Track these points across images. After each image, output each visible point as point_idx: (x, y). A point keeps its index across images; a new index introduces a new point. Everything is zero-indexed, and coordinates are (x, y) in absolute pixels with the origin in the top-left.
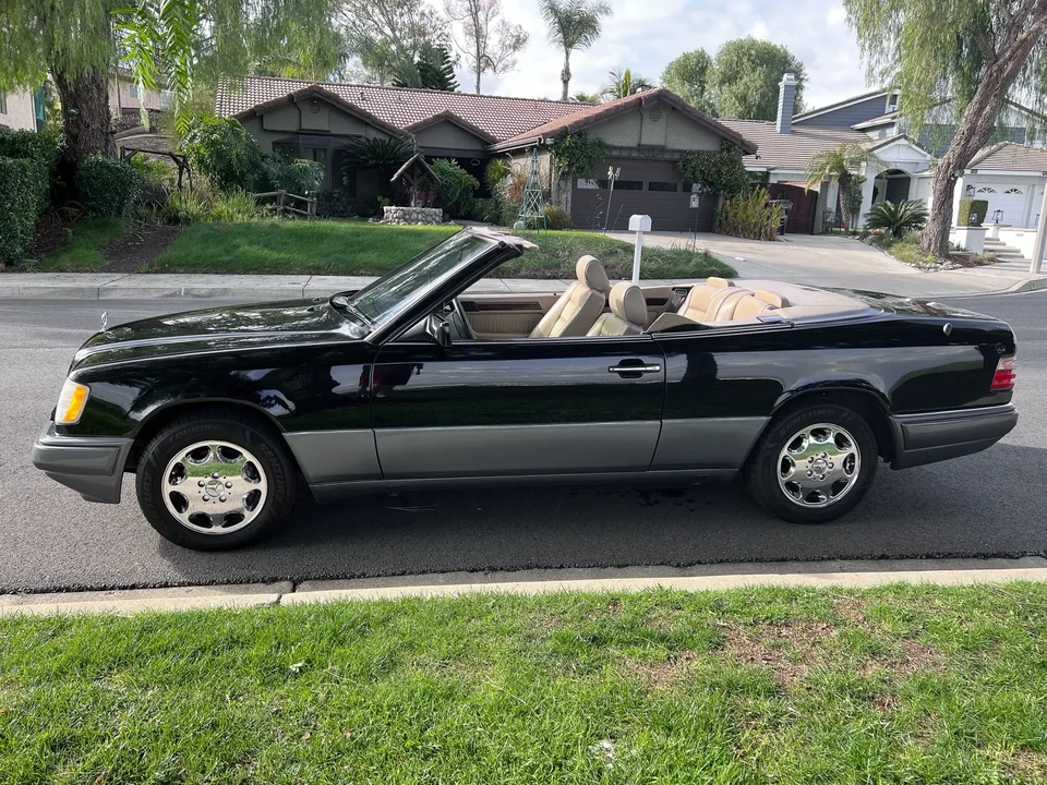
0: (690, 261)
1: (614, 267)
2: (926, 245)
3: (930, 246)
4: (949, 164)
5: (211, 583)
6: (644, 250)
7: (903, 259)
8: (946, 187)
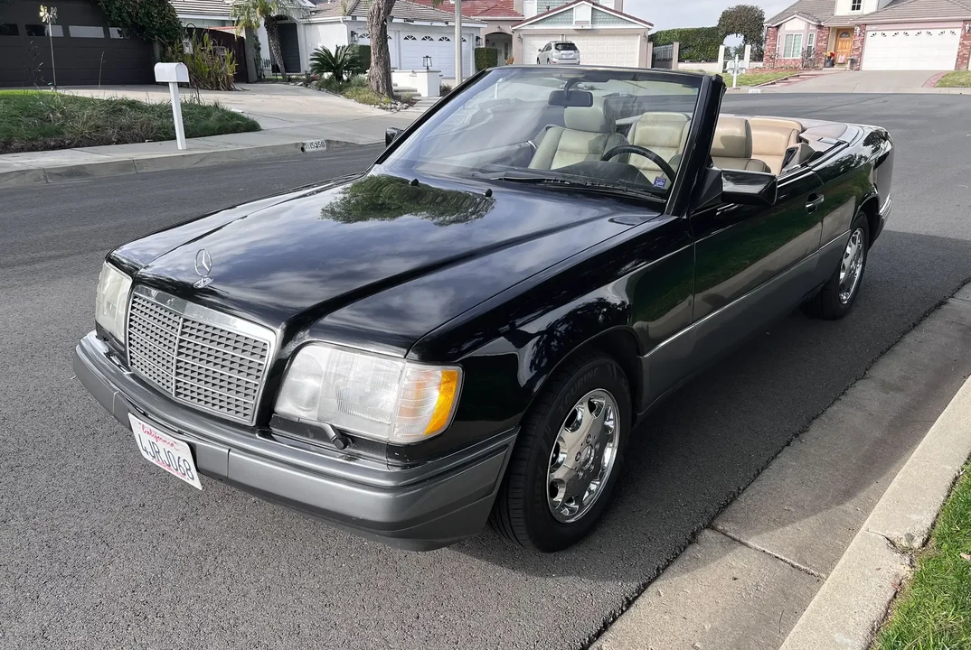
0: (209, 115)
1: (130, 128)
2: (375, 88)
3: (378, 88)
4: (379, 9)
5: (659, 572)
6: (183, 105)
7: (364, 102)
8: (381, 31)
